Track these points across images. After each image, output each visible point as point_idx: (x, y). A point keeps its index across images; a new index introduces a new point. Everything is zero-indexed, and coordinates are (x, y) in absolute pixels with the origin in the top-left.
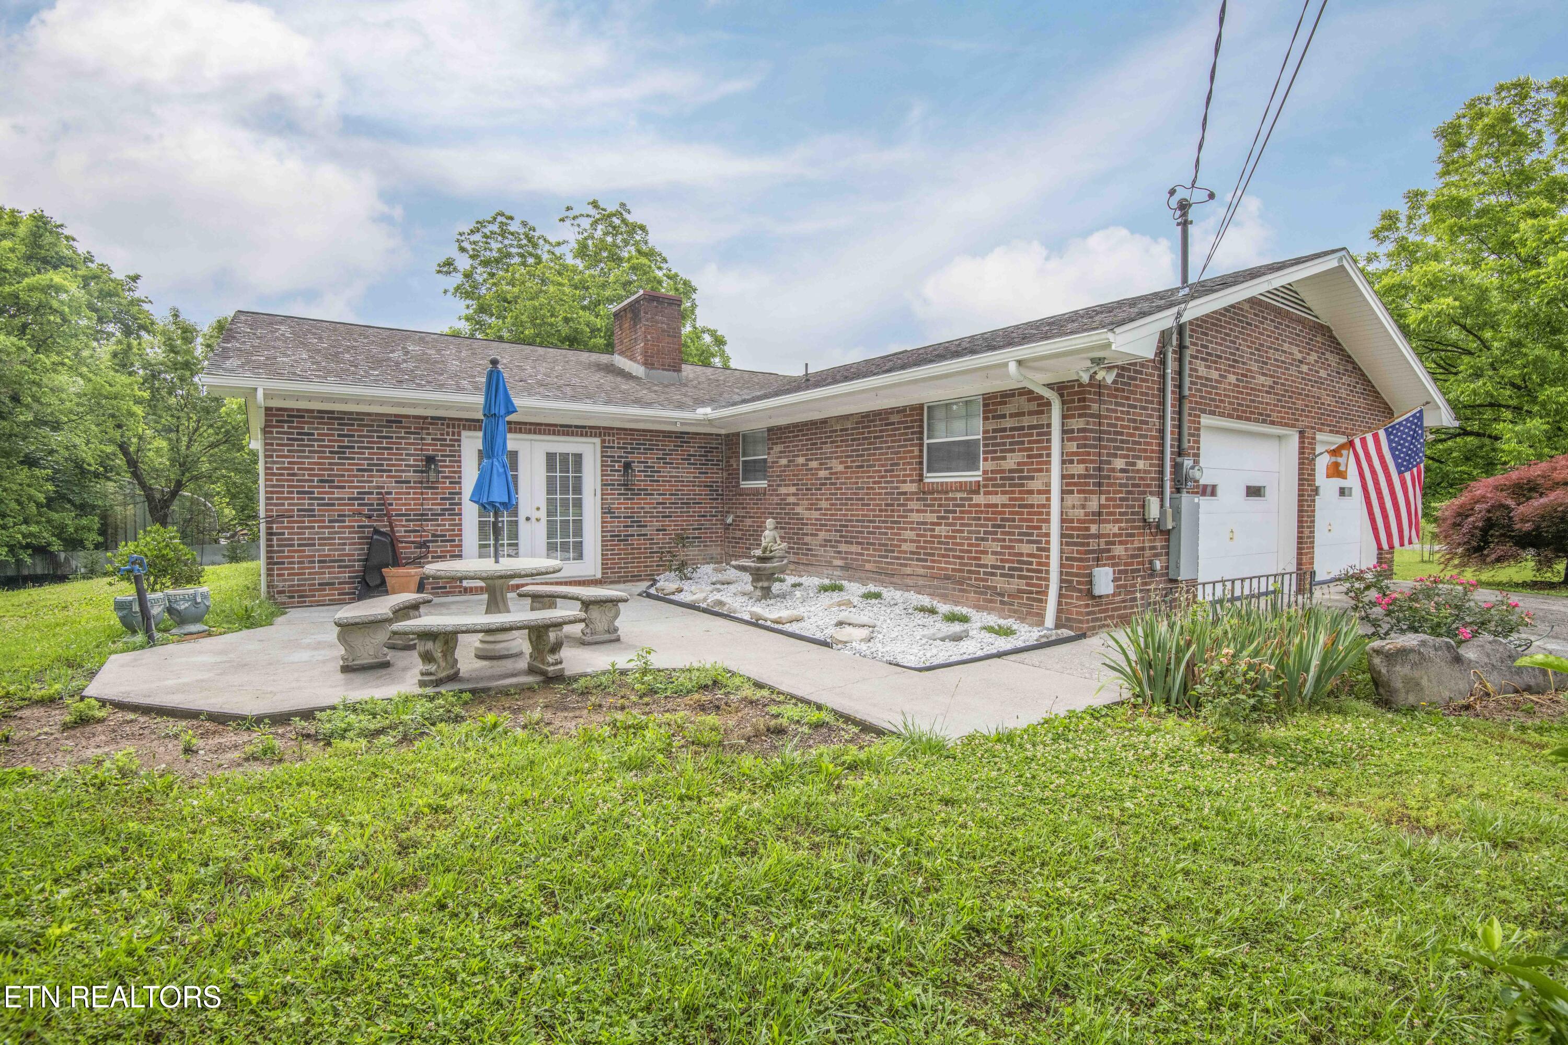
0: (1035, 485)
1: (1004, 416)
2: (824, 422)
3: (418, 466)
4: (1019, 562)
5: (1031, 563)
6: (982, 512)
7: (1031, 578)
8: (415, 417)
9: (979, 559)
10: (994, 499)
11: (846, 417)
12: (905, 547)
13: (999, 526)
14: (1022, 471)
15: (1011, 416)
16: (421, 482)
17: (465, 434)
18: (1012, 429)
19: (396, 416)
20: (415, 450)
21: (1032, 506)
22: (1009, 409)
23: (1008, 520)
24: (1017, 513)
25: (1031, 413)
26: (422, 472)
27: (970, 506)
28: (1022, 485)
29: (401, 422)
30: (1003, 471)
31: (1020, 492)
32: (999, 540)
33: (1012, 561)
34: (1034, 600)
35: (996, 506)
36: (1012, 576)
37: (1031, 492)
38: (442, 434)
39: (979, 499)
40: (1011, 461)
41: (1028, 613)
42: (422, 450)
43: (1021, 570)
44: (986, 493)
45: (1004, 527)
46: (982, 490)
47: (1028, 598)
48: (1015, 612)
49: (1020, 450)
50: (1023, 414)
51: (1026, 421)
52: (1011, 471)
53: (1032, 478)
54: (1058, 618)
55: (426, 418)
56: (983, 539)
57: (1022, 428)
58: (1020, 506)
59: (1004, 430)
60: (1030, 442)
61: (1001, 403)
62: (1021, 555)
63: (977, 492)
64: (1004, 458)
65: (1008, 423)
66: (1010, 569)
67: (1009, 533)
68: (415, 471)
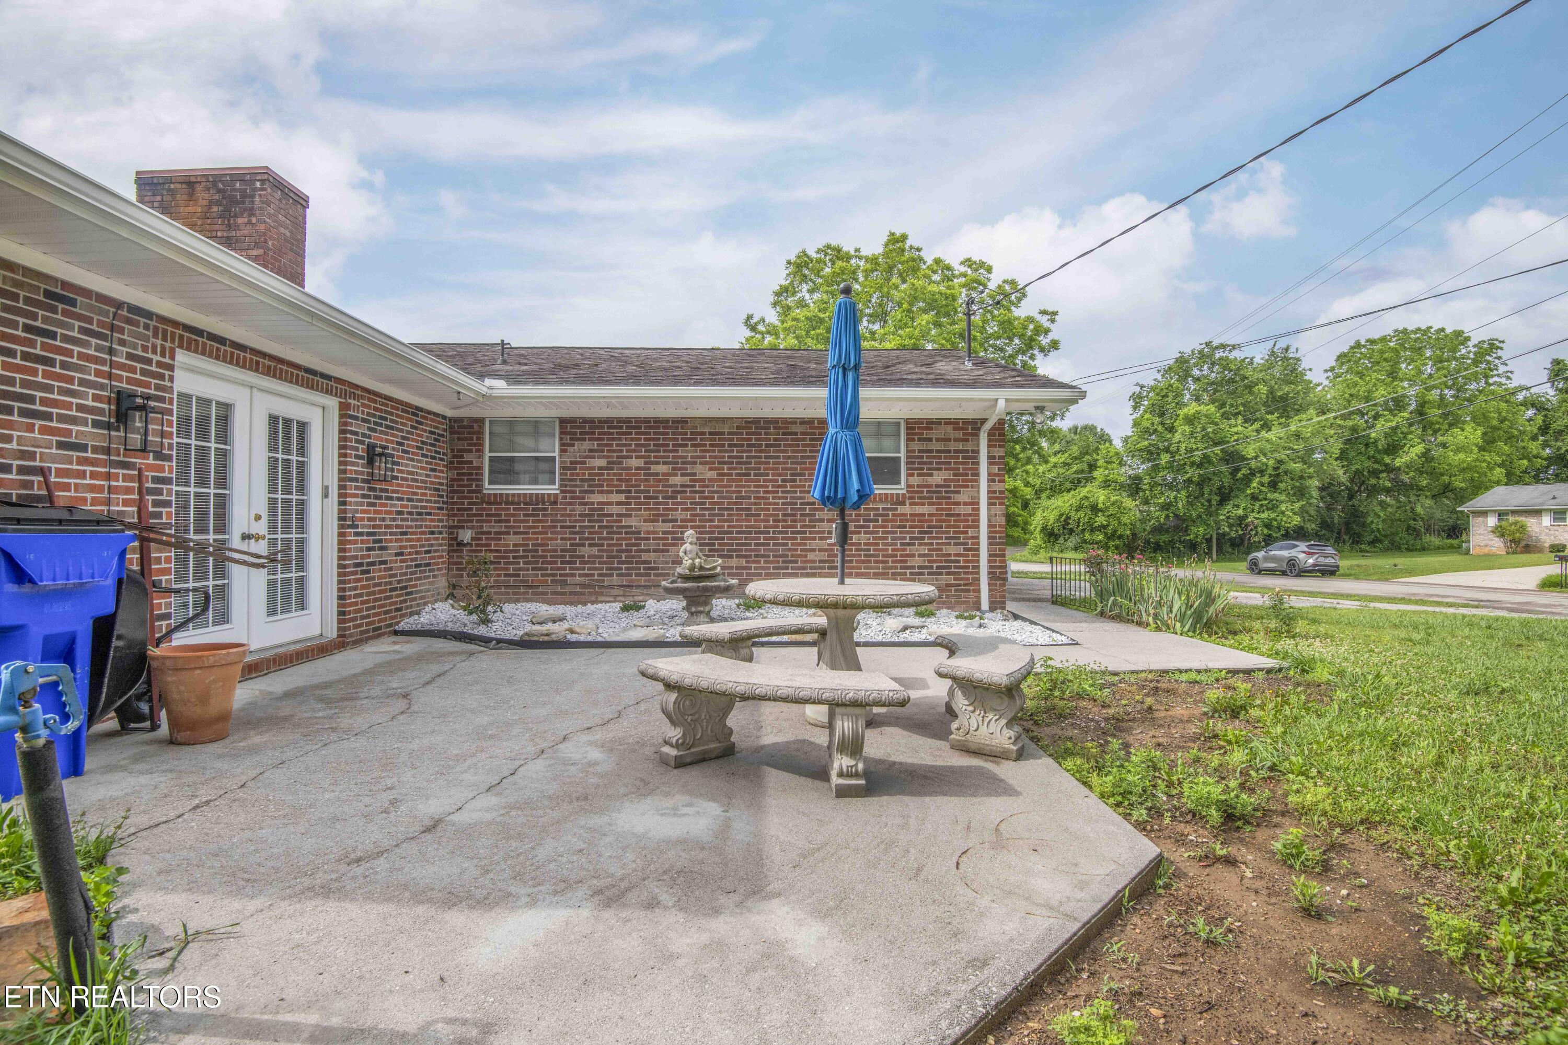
0: (964, 497)
1: (930, 440)
2: (683, 421)
3: (100, 411)
4: (946, 561)
5: (959, 561)
6: (907, 521)
7: (959, 573)
8: (103, 299)
9: (906, 562)
10: (919, 509)
11: (723, 420)
12: (811, 556)
13: (926, 532)
14: (949, 486)
15: (938, 440)
16: (107, 451)
17: (182, 357)
18: (938, 451)
19: (65, 285)
20: (98, 373)
21: (959, 515)
22: (934, 434)
23: (935, 527)
24: (944, 521)
25: (956, 440)
26: (109, 426)
27: (894, 515)
28: (949, 498)
29: (73, 303)
30: (930, 486)
31: (947, 504)
32: (926, 544)
33: (941, 561)
34: (963, 591)
35: (924, 515)
36: (941, 574)
37: (958, 504)
38: (145, 349)
39: (906, 509)
40: (938, 478)
41: (957, 603)
42: (110, 376)
43: (950, 567)
44: (911, 504)
45: (931, 532)
46: (907, 502)
47: (956, 591)
48: (944, 603)
49: (946, 469)
50: (949, 440)
51: (952, 446)
52: (937, 486)
53: (959, 492)
54: (991, 603)
55: (119, 305)
56: (909, 544)
57: (949, 451)
58: (947, 515)
59: (931, 451)
60: (955, 463)
61: (927, 428)
62: (950, 555)
63: (903, 503)
64: (931, 475)
65: (935, 446)
66: (938, 567)
67: (937, 538)
68: (96, 424)
